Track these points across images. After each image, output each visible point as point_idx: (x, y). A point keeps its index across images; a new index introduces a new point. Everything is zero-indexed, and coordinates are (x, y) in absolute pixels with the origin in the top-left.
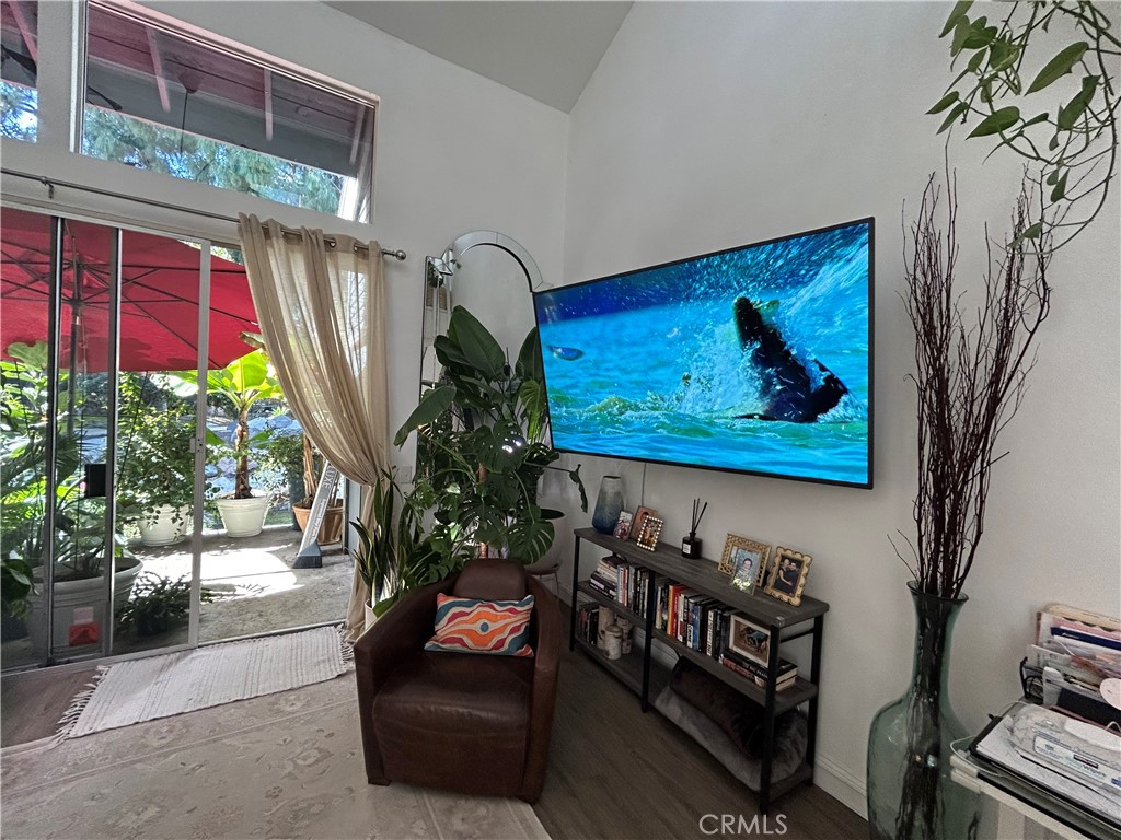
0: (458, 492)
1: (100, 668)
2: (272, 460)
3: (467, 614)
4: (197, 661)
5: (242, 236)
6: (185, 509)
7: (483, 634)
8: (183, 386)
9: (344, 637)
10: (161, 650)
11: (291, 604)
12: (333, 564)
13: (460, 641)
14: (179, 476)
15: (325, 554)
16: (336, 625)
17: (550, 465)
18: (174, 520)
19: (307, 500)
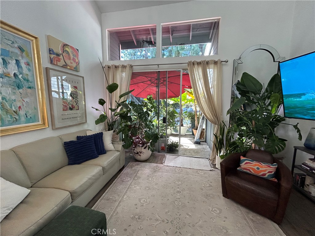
0: (245, 129)
1: (166, 155)
2: (187, 118)
3: (251, 163)
4: (180, 158)
5: (188, 66)
6: (172, 128)
7: (257, 170)
8: (171, 101)
9: (210, 162)
10: (174, 154)
11: (195, 151)
12: (203, 144)
13: (249, 170)
14: (171, 121)
15: (201, 141)
16: (207, 159)
17: (281, 122)
18: (170, 130)
19: (196, 128)
